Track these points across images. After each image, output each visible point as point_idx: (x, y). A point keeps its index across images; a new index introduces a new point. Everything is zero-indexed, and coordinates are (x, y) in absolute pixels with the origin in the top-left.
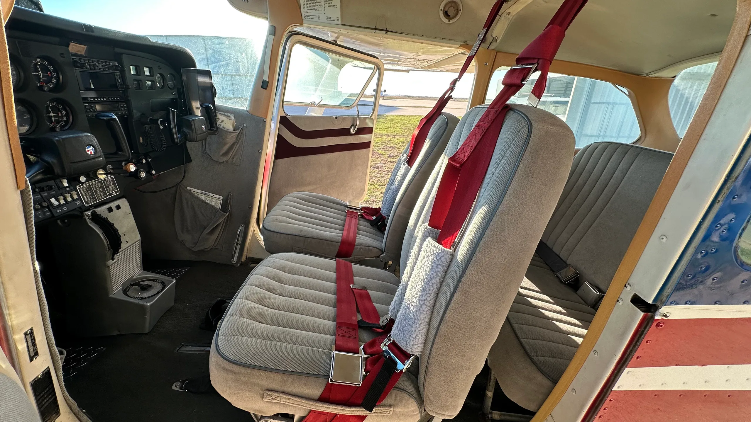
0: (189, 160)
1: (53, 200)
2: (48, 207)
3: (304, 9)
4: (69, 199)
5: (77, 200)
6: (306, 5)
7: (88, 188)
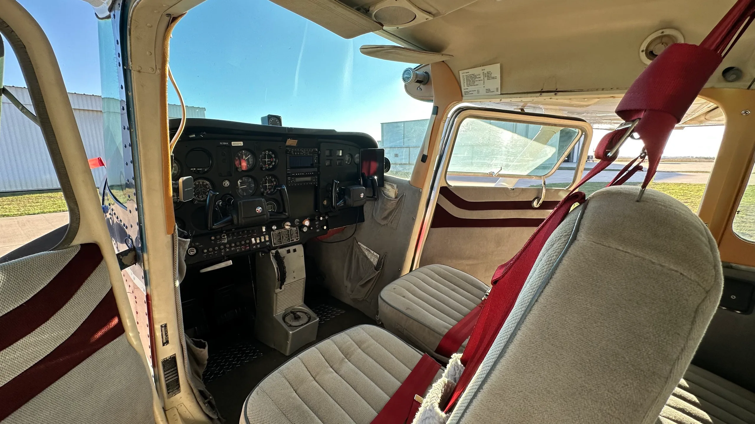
0: (363, 220)
1: (253, 240)
2: (249, 243)
3: (464, 86)
4: (263, 240)
5: (267, 241)
6: (466, 83)
7: (278, 234)
